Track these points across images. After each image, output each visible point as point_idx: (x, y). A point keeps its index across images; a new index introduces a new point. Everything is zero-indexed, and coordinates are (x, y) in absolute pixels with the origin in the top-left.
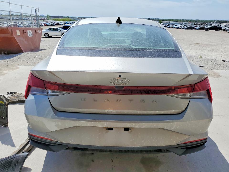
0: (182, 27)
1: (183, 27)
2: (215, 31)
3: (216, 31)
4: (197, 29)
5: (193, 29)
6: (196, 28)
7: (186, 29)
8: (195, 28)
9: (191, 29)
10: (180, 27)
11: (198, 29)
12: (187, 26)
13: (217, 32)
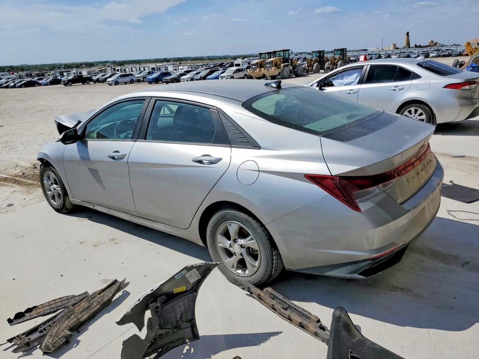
0: (9, 83)
1: (12, 84)
2: (81, 84)
3: (84, 84)
4: (45, 85)
5: (36, 85)
6: (41, 82)
7: (20, 87)
8: (41, 84)
9: (33, 86)
10: (5, 85)
11: (47, 85)
12: (21, 82)
13: (86, 86)
